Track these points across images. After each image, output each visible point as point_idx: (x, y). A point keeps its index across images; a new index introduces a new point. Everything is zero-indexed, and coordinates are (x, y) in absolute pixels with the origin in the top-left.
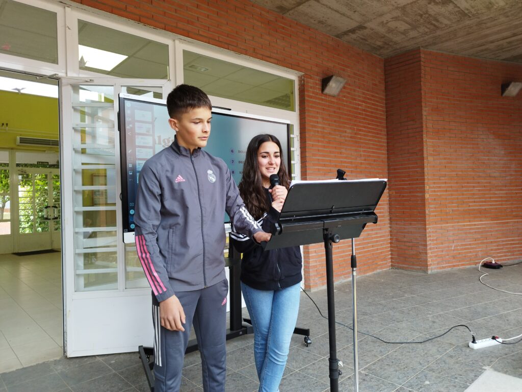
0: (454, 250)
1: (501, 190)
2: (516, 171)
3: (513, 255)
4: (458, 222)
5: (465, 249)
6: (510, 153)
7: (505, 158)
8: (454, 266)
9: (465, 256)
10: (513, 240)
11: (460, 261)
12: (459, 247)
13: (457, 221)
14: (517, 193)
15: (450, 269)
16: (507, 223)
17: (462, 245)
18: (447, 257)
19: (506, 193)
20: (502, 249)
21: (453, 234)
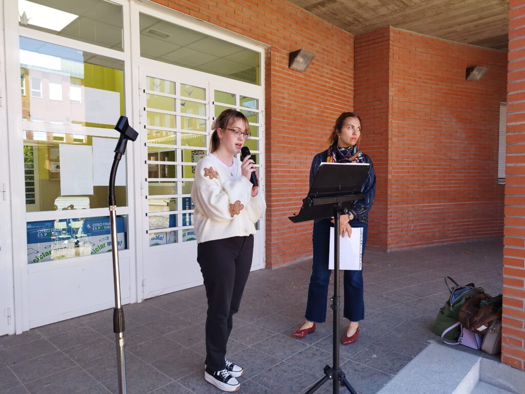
0: (413, 230)
1: (460, 173)
2: (475, 155)
3: (468, 236)
4: (418, 203)
5: (423, 229)
6: (471, 137)
7: (466, 142)
8: (412, 245)
9: (423, 236)
10: (468, 221)
11: (418, 241)
12: (418, 228)
13: (418, 201)
14: (474, 176)
15: (408, 248)
16: (464, 204)
17: (421, 225)
18: (406, 236)
19: (465, 176)
20: (458, 229)
21: (413, 214)
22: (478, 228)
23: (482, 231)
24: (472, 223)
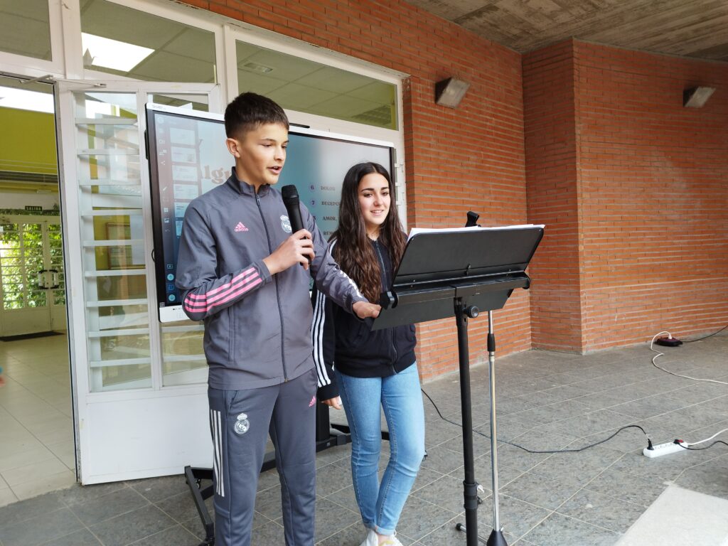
0: (617, 322)
1: (681, 238)
2: (701, 212)
3: (696, 327)
4: (623, 284)
5: (632, 320)
6: (694, 186)
7: (688, 194)
8: (617, 344)
9: (632, 330)
10: (696, 307)
11: (625, 338)
12: (624, 318)
13: (621, 281)
14: (702, 243)
15: (611, 348)
16: (689, 283)
17: (628, 315)
18: (608, 331)
19: (688, 243)
20: (682, 319)
21: (616, 300)
22: (710, 316)
23: (717, 320)
24: (702, 309)
